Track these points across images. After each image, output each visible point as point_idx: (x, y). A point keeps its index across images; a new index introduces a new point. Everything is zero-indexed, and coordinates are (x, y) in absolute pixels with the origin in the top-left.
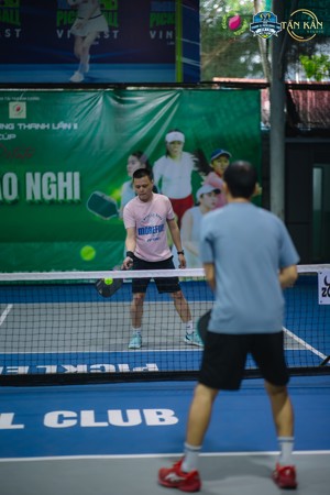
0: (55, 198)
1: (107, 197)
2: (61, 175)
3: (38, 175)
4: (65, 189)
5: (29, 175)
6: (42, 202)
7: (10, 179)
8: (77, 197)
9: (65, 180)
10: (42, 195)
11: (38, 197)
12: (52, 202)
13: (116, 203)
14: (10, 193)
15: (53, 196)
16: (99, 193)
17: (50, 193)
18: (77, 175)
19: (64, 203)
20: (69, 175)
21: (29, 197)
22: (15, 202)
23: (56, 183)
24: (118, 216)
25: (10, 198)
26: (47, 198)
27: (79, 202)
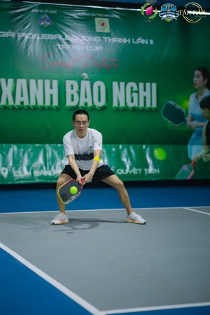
0: (137, 106)
1: (178, 107)
2: (141, 85)
3: (122, 84)
4: (145, 98)
5: (115, 84)
6: (126, 109)
7: (99, 87)
8: (154, 105)
9: (145, 90)
10: (126, 103)
11: (122, 105)
12: (134, 109)
13: (184, 111)
14: (99, 101)
15: (135, 104)
16: (171, 102)
17: (132, 101)
18: (154, 85)
19: (144, 110)
20: (148, 85)
21: (115, 104)
22: (103, 108)
23: (138, 92)
24: (186, 123)
25: (99, 105)
26: (130, 105)
27: (156, 110)
